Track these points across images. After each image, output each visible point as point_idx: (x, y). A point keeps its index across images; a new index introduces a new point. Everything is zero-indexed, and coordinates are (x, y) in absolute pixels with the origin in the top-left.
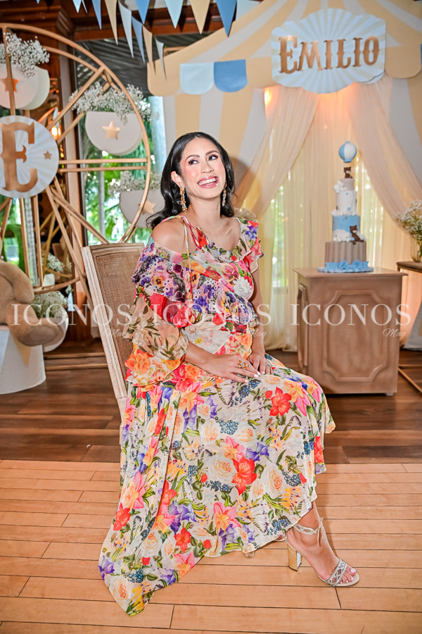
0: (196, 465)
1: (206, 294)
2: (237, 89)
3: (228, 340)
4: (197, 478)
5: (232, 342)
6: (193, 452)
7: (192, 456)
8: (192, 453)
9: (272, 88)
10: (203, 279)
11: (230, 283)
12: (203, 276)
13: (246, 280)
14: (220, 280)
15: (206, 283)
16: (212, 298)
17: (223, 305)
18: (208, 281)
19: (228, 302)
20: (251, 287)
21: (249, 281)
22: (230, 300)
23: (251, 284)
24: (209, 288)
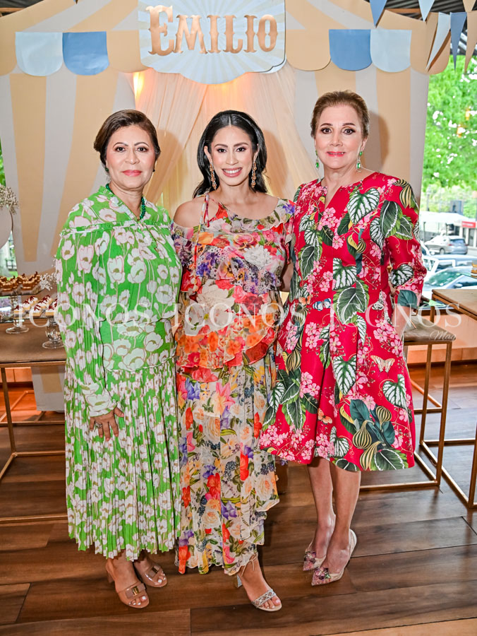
0: (234, 460)
1: (209, 260)
2: (94, 72)
3: (233, 321)
4: (236, 472)
5: (236, 324)
6: (230, 448)
7: (229, 453)
8: (229, 450)
9: (142, 72)
10: (209, 249)
11: (241, 250)
12: (209, 246)
13: (266, 250)
14: (226, 248)
15: (210, 251)
16: (214, 265)
17: (225, 270)
18: (213, 250)
19: (236, 267)
20: (271, 256)
21: (269, 251)
22: (237, 265)
23: (274, 253)
24: (213, 255)
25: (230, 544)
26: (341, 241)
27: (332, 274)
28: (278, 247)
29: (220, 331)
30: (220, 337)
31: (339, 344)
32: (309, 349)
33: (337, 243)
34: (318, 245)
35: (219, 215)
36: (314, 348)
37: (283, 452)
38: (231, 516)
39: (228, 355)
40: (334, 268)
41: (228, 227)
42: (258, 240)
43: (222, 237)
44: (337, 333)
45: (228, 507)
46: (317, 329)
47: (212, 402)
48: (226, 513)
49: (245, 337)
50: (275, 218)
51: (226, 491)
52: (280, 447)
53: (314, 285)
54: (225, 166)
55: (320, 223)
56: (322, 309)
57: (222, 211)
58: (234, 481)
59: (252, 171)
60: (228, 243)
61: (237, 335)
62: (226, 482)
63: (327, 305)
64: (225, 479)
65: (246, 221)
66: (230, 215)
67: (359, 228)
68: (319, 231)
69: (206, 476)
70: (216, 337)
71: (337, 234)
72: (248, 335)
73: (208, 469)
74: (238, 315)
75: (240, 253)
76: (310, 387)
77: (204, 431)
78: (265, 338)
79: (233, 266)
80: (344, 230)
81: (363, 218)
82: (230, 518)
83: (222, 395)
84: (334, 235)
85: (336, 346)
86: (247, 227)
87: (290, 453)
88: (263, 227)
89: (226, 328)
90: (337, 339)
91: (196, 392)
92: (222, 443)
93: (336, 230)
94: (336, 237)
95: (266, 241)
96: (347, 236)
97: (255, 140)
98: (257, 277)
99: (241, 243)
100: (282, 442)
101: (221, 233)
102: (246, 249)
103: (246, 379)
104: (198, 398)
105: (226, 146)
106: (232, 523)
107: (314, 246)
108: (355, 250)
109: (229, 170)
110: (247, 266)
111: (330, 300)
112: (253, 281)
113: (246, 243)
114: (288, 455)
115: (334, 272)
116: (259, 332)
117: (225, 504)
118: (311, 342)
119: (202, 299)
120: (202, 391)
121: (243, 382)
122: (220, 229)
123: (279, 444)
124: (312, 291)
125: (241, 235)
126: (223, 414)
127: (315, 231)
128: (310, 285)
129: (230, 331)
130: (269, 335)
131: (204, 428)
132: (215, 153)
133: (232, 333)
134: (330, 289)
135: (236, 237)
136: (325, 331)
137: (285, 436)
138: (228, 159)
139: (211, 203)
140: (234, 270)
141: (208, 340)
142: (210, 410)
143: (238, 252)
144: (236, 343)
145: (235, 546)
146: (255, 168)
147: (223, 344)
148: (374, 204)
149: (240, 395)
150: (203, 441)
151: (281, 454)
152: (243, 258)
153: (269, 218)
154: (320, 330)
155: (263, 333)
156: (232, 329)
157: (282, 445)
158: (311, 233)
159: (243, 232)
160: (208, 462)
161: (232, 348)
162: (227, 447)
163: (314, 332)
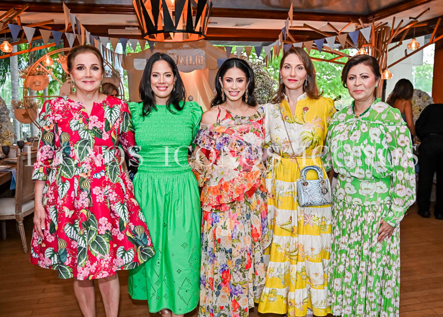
1: (224, 141)
3: (238, 175)
5: (240, 177)
7: (237, 254)
8: (237, 252)
10: (223, 135)
11: (241, 136)
12: (223, 133)
13: (255, 134)
14: (233, 135)
15: (224, 136)
16: (226, 143)
17: (233, 146)
18: (226, 135)
19: (239, 145)
20: (258, 138)
21: (256, 134)
22: (239, 144)
23: (259, 136)
24: (226, 138)
25: (239, 311)
26: (108, 135)
27: (102, 156)
28: (260, 132)
29: (230, 181)
30: (230, 184)
31: (116, 195)
32: (101, 203)
33: (105, 137)
34: (91, 139)
35: (227, 117)
36: (103, 201)
37: (98, 274)
38: (239, 293)
39: (235, 195)
40: (103, 152)
41: (233, 122)
42: (250, 129)
43: (230, 129)
44: (113, 189)
45: (237, 288)
46: (101, 190)
47: (227, 224)
48: (236, 292)
49: (245, 184)
50: (258, 115)
51: (236, 278)
52: (95, 272)
53: (91, 164)
54: (230, 90)
55: (90, 125)
56: (100, 177)
57: (228, 114)
58: (241, 271)
59: (245, 92)
60: (234, 132)
61: (240, 183)
62: (236, 272)
63: (103, 174)
64: (235, 270)
65: (243, 118)
66: (234, 116)
67: (116, 127)
68: (90, 130)
69: (221, 271)
70: (228, 184)
71: (104, 131)
72: (246, 183)
73: (222, 267)
74: (240, 172)
75: (241, 137)
76: (107, 225)
77: (221, 242)
78: (255, 185)
79: (237, 144)
80: (108, 129)
81: (115, 122)
82: (239, 295)
83: (233, 219)
84: (103, 132)
85: (115, 197)
86: (243, 121)
87: (103, 272)
88: (252, 120)
89: (233, 180)
90: (114, 193)
91: (218, 218)
92: (233, 248)
93: (104, 129)
94: (105, 133)
95: (254, 129)
96: (111, 132)
97: (248, 76)
98: (251, 150)
99: (241, 132)
100: (95, 269)
101: (229, 126)
102: (243, 135)
103: (247, 209)
104: (218, 221)
105: (232, 79)
106: (240, 298)
107: (88, 139)
108: (114, 140)
109: (233, 92)
110: (245, 144)
111: (104, 171)
112: (249, 152)
113: (243, 131)
114: (103, 274)
115: (103, 154)
116: (252, 181)
117: (235, 286)
118: (100, 198)
119: (220, 163)
120: (221, 217)
121: (245, 211)
122: (228, 124)
123: (94, 271)
124: (91, 168)
125: (241, 126)
126: (233, 230)
127: (88, 130)
128: (88, 165)
129: (236, 181)
130: (257, 183)
131: (221, 240)
132: (226, 82)
133: (238, 182)
134: (102, 164)
135: (238, 127)
136: (106, 190)
137: (95, 264)
138: (233, 85)
139: (222, 110)
140: (238, 146)
141: (223, 186)
142: (225, 228)
143: (239, 137)
144: (240, 188)
145: (242, 312)
146: (247, 91)
147: (233, 188)
148: (118, 114)
149: (244, 218)
150: (220, 249)
151: (98, 276)
152: (242, 140)
153: (255, 115)
154: (103, 190)
155: (254, 182)
156: (238, 180)
157: (96, 271)
158: (84, 131)
159: (241, 124)
160: (223, 262)
161: (238, 191)
162: (236, 250)
163: (100, 192)
